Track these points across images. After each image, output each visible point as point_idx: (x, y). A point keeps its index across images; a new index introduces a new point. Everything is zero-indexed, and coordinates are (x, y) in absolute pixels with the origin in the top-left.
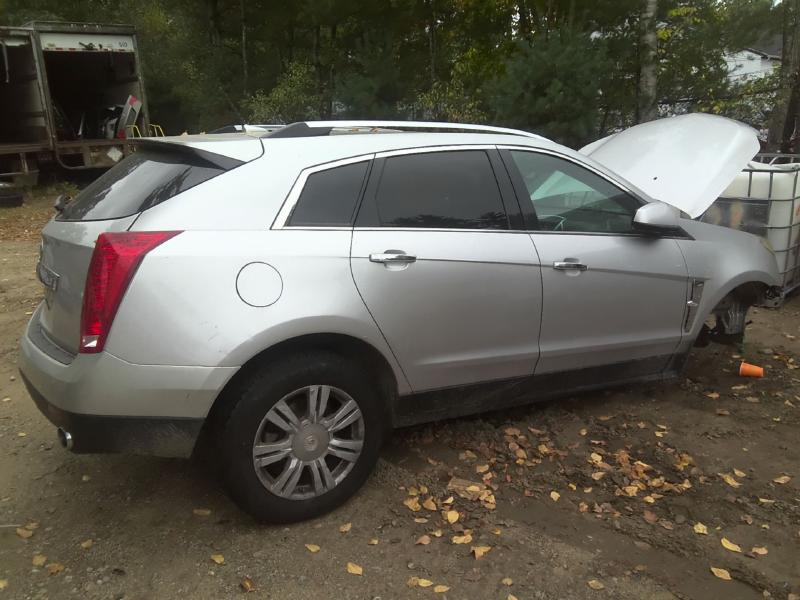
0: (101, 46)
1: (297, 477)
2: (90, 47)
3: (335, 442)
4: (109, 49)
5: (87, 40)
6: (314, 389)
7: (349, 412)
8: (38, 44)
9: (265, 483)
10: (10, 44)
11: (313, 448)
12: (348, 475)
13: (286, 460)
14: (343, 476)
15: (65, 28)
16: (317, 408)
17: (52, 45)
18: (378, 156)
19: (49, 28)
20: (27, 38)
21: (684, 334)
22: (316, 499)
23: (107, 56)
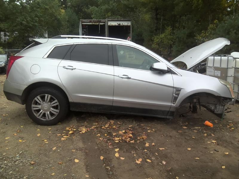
0: (122, 24)
1: (42, 114)
2: (120, 24)
3: (51, 109)
4: (124, 25)
5: (119, 23)
6: (46, 95)
7: (56, 102)
8: (108, 24)
9: (35, 114)
10: (101, 24)
11: (46, 109)
12: (55, 118)
13: (40, 110)
14: (54, 118)
15: (114, 20)
16: (47, 100)
17: (111, 24)
18: (74, 44)
19: (110, 20)
20: (105, 22)
21: (172, 105)
22: (46, 121)
23: (123, 26)
